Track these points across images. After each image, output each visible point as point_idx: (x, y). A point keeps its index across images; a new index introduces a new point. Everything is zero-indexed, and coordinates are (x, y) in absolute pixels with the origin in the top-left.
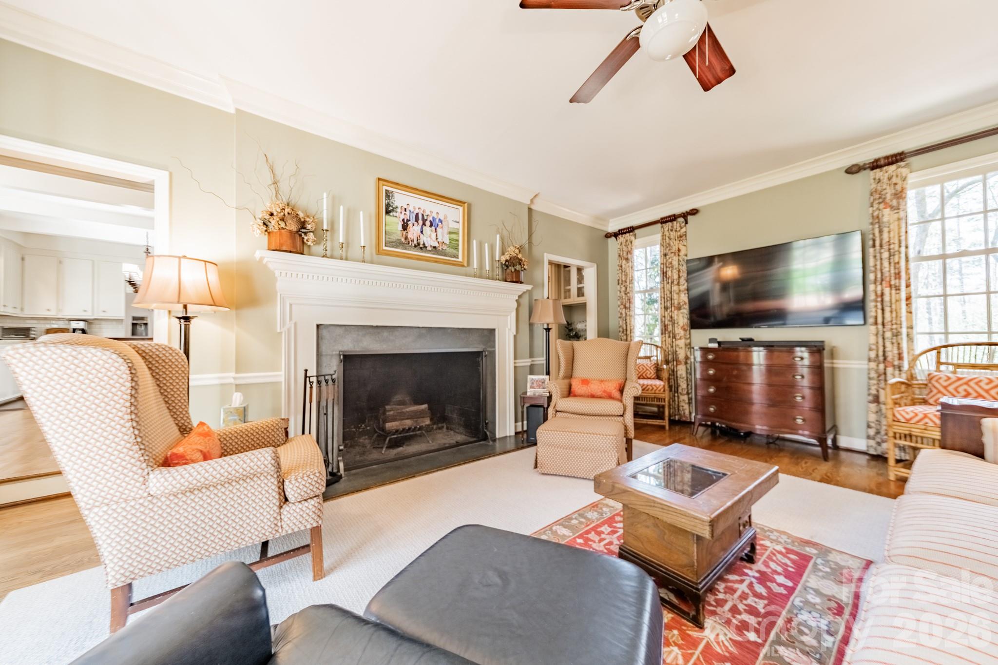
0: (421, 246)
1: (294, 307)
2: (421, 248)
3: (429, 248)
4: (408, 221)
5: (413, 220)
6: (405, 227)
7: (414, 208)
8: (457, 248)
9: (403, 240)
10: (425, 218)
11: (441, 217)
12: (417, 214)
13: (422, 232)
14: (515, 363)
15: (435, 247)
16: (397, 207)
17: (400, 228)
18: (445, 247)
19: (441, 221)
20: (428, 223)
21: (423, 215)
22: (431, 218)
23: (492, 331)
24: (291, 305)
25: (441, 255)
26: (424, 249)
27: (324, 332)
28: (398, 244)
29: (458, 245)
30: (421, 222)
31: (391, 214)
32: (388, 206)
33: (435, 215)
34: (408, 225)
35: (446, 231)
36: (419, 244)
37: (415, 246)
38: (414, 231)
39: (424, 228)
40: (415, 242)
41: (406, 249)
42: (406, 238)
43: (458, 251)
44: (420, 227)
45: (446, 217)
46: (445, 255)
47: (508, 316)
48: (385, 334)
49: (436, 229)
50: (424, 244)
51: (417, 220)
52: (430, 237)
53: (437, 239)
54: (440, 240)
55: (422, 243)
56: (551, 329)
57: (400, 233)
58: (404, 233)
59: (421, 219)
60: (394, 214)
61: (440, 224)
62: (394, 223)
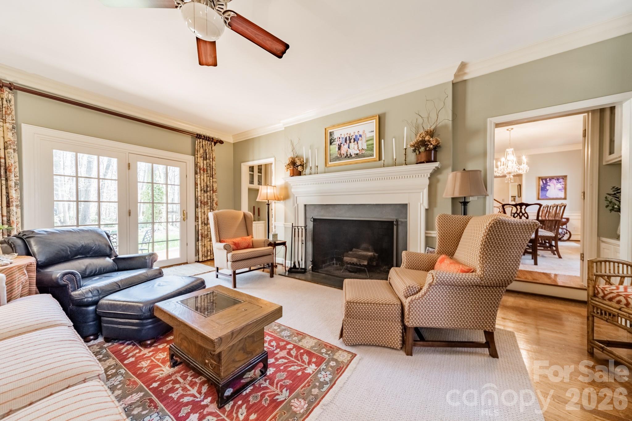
0: (349, 156)
1: (298, 198)
2: (349, 157)
3: (353, 156)
4: (341, 144)
5: (344, 142)
6: (339, 148)
7: (344, 135)
8: (372, 150)
9: (339, 156)
10: (351, 138)
11: (361, 133)
12: (346, 138)
13: (349, 147)
14: (426, 233)
15: (357, 154)
16: (335, 139)
17: (337, 149)
18: (364, 152)
19: (360, 136)
20: (352, 141)
21: (349, 137)
22: (354, 137)
23: (405, 206)
24: (296, 197)
25: (362, 157)
26: (351, 157)
27: (307, 208)
28: (337, 159)
29: (373, 147)
30: (348, 142)
31: (333, 144)
32: (331, 140)
33: (356, 134)
34: (341, 146)
35: (364, 140)
36: (347, 155)
37: (345, 157)
38: (344, 148)
39: (350, 144)
40: (345, 155)
41: (340, 160)
42: (340, 154)
43: (373, 151)
44: (347, 145)
45: (364, 132)
46: (364, 157)
47: (421, 192)
48: (331, 208)
49: (357, 142)
50: (350, 154)
51: (346, 142)
52: (354, 148)
53: (358, 148)
54: (360, 148)
55: (349, 154)
56: (468, 202)
57: (337, 152)
58: (339, 151)
59: (348, 140)
60: (334, 143)
61: (360, 138)
62: (334, 148)
